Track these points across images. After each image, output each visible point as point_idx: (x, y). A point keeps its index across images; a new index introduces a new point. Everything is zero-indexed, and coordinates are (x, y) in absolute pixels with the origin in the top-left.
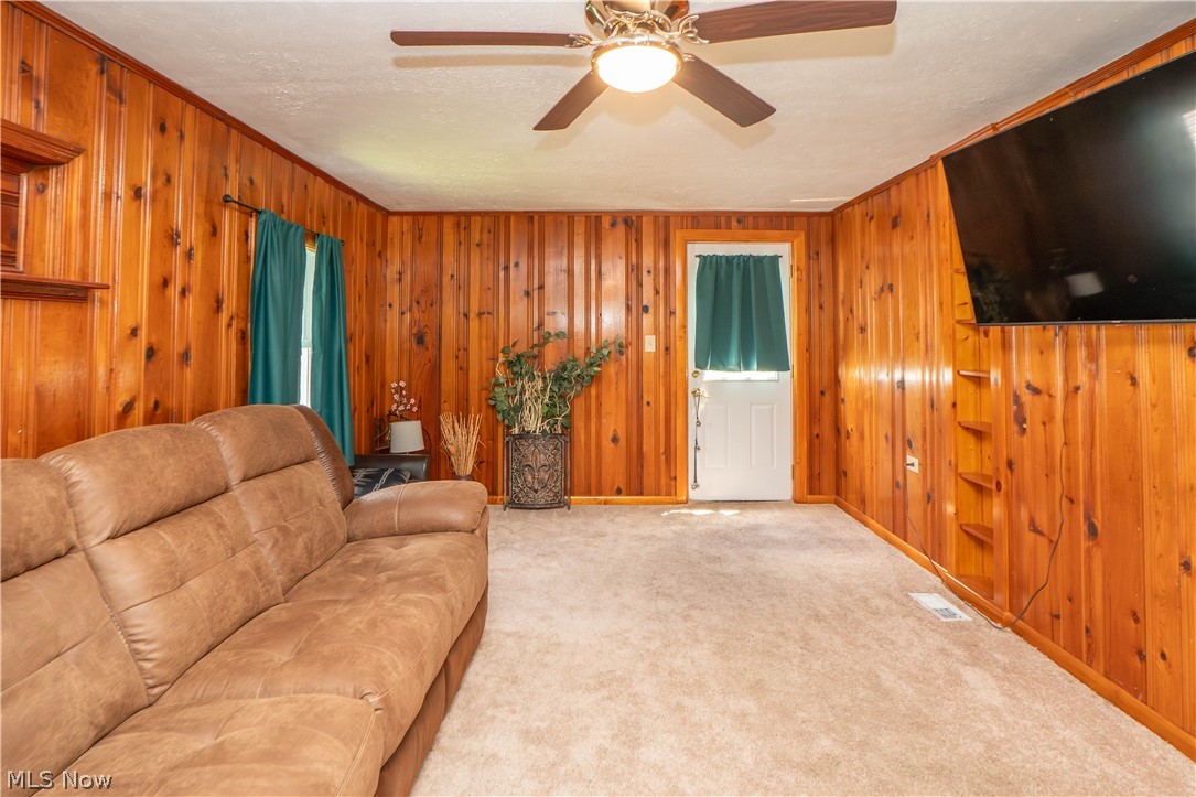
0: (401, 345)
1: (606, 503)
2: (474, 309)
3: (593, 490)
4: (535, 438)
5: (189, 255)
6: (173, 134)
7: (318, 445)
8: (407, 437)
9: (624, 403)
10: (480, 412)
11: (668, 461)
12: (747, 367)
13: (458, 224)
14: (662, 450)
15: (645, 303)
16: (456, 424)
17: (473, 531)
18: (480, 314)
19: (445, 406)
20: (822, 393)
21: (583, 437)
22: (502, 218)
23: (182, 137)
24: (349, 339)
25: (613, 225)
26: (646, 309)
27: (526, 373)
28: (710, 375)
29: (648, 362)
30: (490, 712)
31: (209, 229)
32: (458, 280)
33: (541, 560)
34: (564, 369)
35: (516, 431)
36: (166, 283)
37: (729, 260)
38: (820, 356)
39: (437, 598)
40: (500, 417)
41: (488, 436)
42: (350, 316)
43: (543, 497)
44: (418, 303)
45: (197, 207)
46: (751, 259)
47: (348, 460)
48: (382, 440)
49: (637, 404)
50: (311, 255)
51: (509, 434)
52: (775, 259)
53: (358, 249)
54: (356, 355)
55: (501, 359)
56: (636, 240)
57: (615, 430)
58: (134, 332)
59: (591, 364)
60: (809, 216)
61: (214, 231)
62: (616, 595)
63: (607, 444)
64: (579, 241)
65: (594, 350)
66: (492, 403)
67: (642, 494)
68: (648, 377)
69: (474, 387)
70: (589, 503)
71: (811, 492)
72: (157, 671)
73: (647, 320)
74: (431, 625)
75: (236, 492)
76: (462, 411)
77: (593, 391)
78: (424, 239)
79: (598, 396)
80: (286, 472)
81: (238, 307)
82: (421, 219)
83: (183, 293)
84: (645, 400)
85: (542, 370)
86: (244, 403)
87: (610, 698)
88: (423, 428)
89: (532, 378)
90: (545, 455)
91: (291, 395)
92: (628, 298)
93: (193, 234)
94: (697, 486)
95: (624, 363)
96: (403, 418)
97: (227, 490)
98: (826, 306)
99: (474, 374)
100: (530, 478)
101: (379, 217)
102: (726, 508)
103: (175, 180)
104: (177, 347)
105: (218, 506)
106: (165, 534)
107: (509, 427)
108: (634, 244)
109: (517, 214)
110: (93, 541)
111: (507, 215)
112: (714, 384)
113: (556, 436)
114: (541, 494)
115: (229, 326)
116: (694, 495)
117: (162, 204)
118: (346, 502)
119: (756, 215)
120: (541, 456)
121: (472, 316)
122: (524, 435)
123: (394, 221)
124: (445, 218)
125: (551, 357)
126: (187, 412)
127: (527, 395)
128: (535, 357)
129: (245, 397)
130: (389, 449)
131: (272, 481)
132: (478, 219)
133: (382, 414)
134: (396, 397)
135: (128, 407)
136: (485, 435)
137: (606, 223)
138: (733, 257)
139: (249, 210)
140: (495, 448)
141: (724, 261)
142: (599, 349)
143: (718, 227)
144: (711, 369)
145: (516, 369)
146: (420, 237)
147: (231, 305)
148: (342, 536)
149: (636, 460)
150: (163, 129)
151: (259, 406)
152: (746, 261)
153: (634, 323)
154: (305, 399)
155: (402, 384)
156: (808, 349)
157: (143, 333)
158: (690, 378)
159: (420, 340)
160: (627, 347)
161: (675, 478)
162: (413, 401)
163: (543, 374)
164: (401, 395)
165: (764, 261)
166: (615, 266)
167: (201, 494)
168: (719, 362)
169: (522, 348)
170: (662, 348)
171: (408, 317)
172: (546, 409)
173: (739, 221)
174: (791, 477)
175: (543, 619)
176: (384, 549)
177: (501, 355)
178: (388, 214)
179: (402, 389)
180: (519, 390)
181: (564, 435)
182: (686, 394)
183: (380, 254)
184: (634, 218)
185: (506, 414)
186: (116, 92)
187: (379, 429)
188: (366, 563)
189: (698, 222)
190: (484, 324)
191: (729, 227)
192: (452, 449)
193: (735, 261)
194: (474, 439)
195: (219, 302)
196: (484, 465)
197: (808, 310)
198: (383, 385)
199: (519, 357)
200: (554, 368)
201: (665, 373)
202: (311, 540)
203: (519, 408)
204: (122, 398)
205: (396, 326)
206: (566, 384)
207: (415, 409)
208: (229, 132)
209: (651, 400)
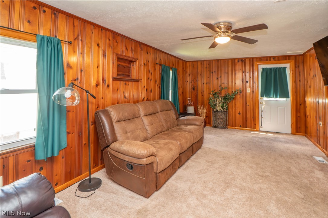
0: (189, 90)
1: (237, 129)
2: (205, 82)
3: (234, 125)
4: (219, 112)
5: (152, 74)
6: (149, 54)
7: (172, 108)
8: (191, 110)
9: (242, 105)
10: (207, 105)
11: (254, 120)
12: (276, 97)
13: (201, 63)
14: (252, 117)
15: (247, 80)
16: (201, 108)
17: (200, 126)
18: (207, 83)
19: (199, 104)
20: (300, 105)
21: (231, 113)
22: (211, 61)
23: (150, 54)
24: (179, 89)
25: (238, 61)
26: (247, 82)
27: (217, 97)
28: (265, 99)
29: (248, 95)
30: (201, 157)
31: (154, 68)
32: (202, 76)
33: (218, 137)
34: (226, 96)
35: (215, 110)
36: (148, 79)
37: (271, 69)
38: (300, 95)
39: (191, 134)
40: (211, 107)
41: (209, 111)
42: (179, 84)
43: (221, 126)
44: (193, 81)
45: (152, 66)
46: (277, 69)
47: (179, 113)
48: (186, 110)
49: (245, 105)
50: (171, 72)
51: (213, 111)
52: (284, 69)
53: (180, 70)
54: (180, 91)
55: (212, 94)
56: (244, 65)
57: (239, 111)
58: (144, 87)
59: (233, 95)
60: (296, 56)
61: (155, 69)
62: (233, 145)
63: (238, 115)
64: (230, 66)
65: (234, 92)
66: (209, 103)
67: (246, 128)
68: (248, 99)
69: (206, 100)
70: (232, 128)
71: (297, 131)
72: (150, 135)
73: (248, 84)
74: (189, 137)
75: (159, 113)
76: (203, 105)
77: (234, 102)
78: (194, 67)
79: (235, 103)
80: (167, 111)
81: (159, 83)
82: (193, 62)
83: (151, 80)
84: (247, 104)
85: (221, 96)
86: (160, 99)
87: (225, 159)
88: (194, 108)
89: (218, 98)
90: (222, 116)
91: (168, 98)
92: (242, 79)
93: (152, 70)
94: (262, 127)
95: (242, 95)
96: (190, 106)
97: (158, 112)
98: (301, 81)
99: (206, 96)
100: (218, 121)
101: (185, 62)
102: (269, 133)
103: (149, 61)
104: (150, 89)
105: (157, 114)
106: (150, 117)
107: (213, 109)
108: (244, 66)
109: (215, 60)
110: (142, 116)
111: (212, 60)
112: (266, 101)
113: (224, 112)
114: (220, 125)
115: (158, 86)
116: (261, 129)
117: (148, 65)
118: (177, 119)
119: (278, 57)
120: (221, 116)
121: (205, 83)
122: (217, 111)
123: (188, 63)
124: (199, 62)
125: (223, 94)
126: (151, 100)
127: (217, 102)
128: (219, 93)
129: (160, 98)
130: (187, 112)
131: (164, 112)
132: (206, 62)
133: (186, 104)
134: (189, 101)
135: (144, 98)
136: (208, 111)
137: (236, 61)
138: (272, 68)
139: (160, 65)
140: (210, 114)
141: (269, 69)
142: (235, 92)
143: (267, 60)
144: (265, 97)
145: (215, 96)
146: (193, 66)
147: (158, 82)
148: (176, 124)
149: (245, 119)
150: (148, 53)
151: (162, 100)
152: (276, 69)
153: (244, 85)
154: (170, 100)
155: (190, 98)
156: (295, 92)
157: (146, 87)
158: (260, 100)
159: (194, 89)
160: (242, 91)
161: (256, 124)
162: (192, 102)
163: (221, 97)
164: (190, 101)
165: (281, 69)
166: (239, 72)
167: (155, 112)
168: (268, 95)
169: (216, 91)
170: (252, 91)
171: (191, 84)
172: (222, 105)
173: (273, 59)
174: (290, 127)
175: (215, 147)
176: (183, 127)
177: (211, 92)
178: (186, 62)
179: (190, 99)
180: (216, 100)
181: (227, 112)
182: (259, 103)
183: (185, 71)
184: (244, 59)
185: (213, 106)
186: (142, 49)
187: (185, 107)
188: (180, 128)
189: (261, 59)
190: (208, 85)
191: (270, 60)
192: (200, 113)
193: (272, 69)
194: (205, 111)
195: (156, 81)
196: (208, 117)
197: (295, 82)
198: (186, 99)
199: (216, 93)
200: (224, 96)
201: (253, 98)
202: (171, 123)
203: (216, 105)
204: (143, 97)
205: (189, 86)
206: (227, 100)
207: (193, 104)
208: (157, 51)
209: (249, 104)
